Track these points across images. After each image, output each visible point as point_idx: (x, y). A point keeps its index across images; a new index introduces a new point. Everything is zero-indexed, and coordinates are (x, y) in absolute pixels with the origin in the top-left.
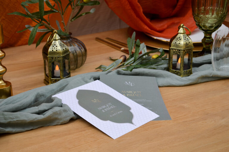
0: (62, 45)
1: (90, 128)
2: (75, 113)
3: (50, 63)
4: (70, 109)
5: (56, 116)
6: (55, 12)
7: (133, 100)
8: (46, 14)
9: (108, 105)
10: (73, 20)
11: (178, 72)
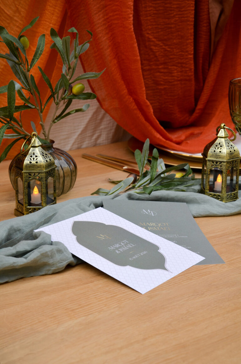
0: (44, 155)
1: (99, 278)
2: (74, 256)
3: (26, 182)
4: (66, 249)
5: (46, 260)
6: (30, 107)
7: (161, 236)
8: (17, 111)
9: (123, 243)
10: (56, 121)
11: (219, 196)
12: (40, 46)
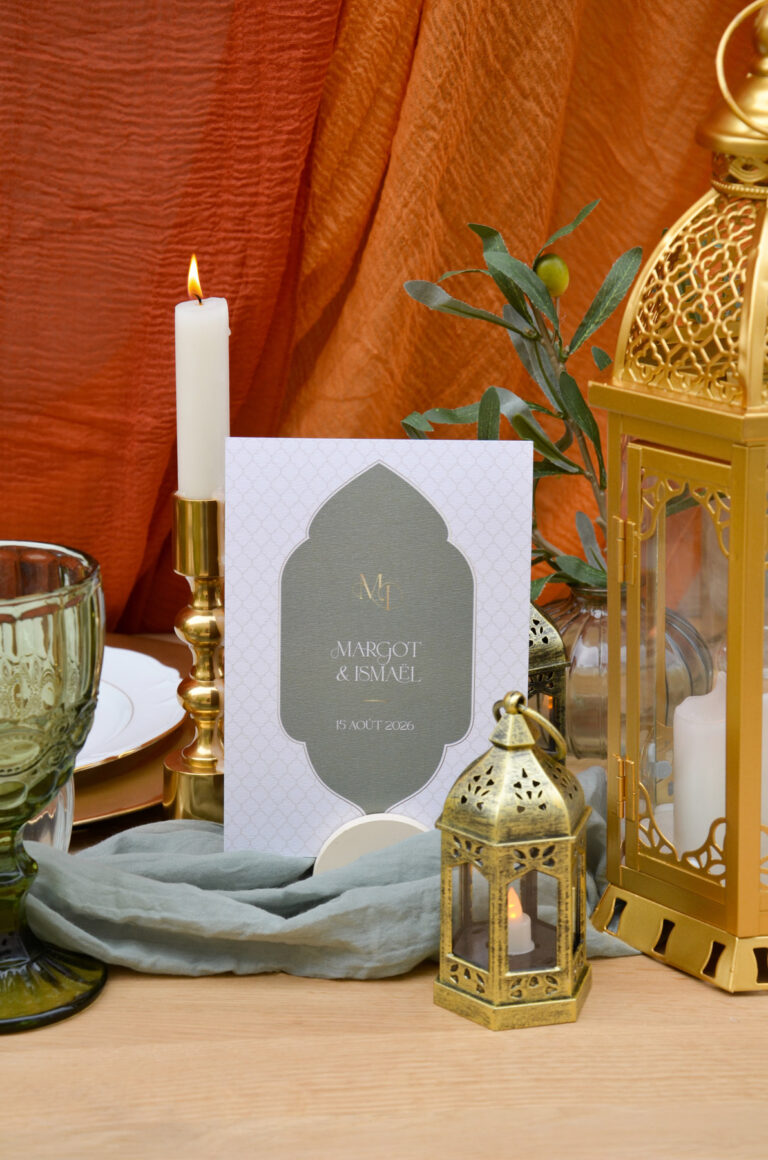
5: (346, 936)
6: (565, 472)
12: (613, 286)
